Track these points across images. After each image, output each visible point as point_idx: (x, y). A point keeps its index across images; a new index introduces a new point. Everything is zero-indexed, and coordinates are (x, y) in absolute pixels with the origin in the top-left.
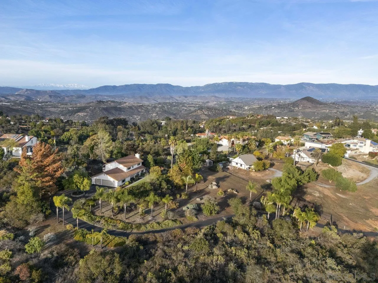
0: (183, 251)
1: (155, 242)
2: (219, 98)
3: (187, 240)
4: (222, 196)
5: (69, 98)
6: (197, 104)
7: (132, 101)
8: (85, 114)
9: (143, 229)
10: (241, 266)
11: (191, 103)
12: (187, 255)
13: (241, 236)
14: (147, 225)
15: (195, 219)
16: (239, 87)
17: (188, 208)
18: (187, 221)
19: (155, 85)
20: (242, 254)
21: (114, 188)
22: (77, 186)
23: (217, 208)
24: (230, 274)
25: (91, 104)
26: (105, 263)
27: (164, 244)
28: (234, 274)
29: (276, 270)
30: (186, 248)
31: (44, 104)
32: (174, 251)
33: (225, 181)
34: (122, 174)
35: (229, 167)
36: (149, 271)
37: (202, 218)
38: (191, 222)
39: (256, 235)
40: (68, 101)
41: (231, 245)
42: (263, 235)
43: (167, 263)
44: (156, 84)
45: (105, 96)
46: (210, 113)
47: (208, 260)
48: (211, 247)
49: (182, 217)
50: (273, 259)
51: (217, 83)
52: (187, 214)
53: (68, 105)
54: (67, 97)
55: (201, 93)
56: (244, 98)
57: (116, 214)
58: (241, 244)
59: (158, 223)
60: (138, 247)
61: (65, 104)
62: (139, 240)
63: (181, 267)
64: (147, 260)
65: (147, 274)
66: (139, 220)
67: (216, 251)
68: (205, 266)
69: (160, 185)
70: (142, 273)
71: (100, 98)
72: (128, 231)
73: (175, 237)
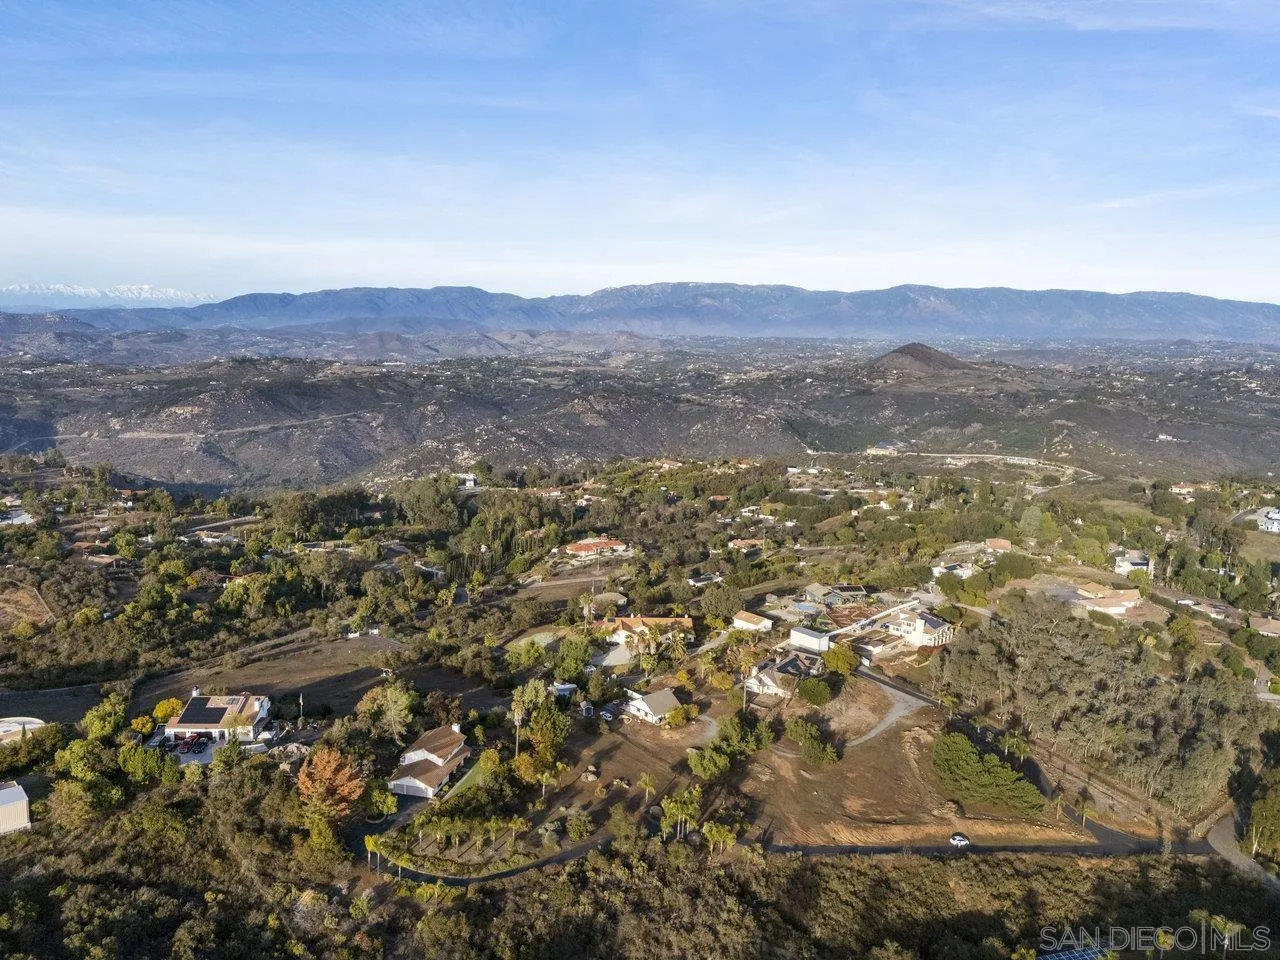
0: (541, 902)
1: (504, 891)
2: (642, 339)
3: (545, 884)
4: (603, 796)
5: (127, 343)
6: (570, 365)
7: (349, 351)
8: (196, 410)
9: (485, 873)
10: (613, 917)
11: (549, 359)
12: (545, 906)
13: (621, 874)
14: (490, 866)
15: (557, 849)
16: (707, 301)
17: (547, 830)
18: (545, 854)
19: (426, 291)
20: (617, 900)
21: (427, 799)
22: (378, 807)
23: (590, 827)
24: (598, 927)
25: (212, 371)
26: (450, 924)
27: (516, 894)
28: (604, 926)
29: (657, 918)
30: (544, 897)
31: (42, 370)
32: (529, 902)
33: (611, 758)
34: (437, 771)
35: (624, 716)
36: (500, 931)
37: (568, 846)
38: (552, 855)
39: (640, 869)
40: (125, 352)
41: (604, 888)
42: (651, 868)
43: (521, 918)
44: (429, 288)
45: (255, 331)
46: (611, 408)
47: (572, 911)
48: (577, 893)
49: (538, 847)
50: (657, 903)
51: (635, 286)
52: (545, 841)
53: (131, 373)
54: (120, 338)
55: (584, 317)
56: (722, 340)
57: (442, 851)
58: (617, 885)
59: (504, 861)
60: (483, 901)
61: (118, 371)
62: (482, 891)
63: (539, 924)
64: (496, 917)
65: (500, 935)
66: (476, 859)
67: (583, 899)
68: (568, 919)
69: (501, 790)
70: (492, 934)
71: (238, 341)
72: (466, 877)
73: (529, 881)
